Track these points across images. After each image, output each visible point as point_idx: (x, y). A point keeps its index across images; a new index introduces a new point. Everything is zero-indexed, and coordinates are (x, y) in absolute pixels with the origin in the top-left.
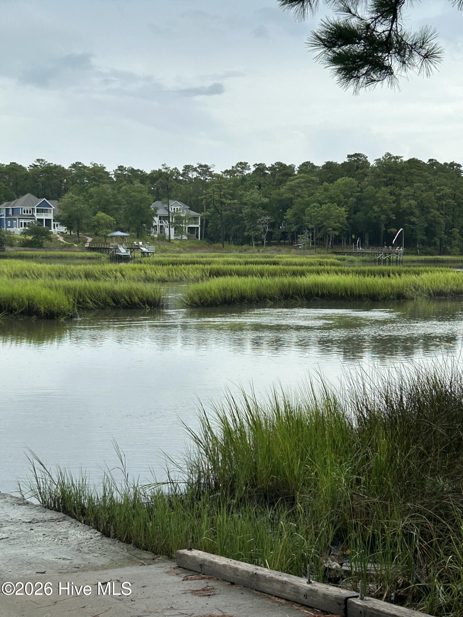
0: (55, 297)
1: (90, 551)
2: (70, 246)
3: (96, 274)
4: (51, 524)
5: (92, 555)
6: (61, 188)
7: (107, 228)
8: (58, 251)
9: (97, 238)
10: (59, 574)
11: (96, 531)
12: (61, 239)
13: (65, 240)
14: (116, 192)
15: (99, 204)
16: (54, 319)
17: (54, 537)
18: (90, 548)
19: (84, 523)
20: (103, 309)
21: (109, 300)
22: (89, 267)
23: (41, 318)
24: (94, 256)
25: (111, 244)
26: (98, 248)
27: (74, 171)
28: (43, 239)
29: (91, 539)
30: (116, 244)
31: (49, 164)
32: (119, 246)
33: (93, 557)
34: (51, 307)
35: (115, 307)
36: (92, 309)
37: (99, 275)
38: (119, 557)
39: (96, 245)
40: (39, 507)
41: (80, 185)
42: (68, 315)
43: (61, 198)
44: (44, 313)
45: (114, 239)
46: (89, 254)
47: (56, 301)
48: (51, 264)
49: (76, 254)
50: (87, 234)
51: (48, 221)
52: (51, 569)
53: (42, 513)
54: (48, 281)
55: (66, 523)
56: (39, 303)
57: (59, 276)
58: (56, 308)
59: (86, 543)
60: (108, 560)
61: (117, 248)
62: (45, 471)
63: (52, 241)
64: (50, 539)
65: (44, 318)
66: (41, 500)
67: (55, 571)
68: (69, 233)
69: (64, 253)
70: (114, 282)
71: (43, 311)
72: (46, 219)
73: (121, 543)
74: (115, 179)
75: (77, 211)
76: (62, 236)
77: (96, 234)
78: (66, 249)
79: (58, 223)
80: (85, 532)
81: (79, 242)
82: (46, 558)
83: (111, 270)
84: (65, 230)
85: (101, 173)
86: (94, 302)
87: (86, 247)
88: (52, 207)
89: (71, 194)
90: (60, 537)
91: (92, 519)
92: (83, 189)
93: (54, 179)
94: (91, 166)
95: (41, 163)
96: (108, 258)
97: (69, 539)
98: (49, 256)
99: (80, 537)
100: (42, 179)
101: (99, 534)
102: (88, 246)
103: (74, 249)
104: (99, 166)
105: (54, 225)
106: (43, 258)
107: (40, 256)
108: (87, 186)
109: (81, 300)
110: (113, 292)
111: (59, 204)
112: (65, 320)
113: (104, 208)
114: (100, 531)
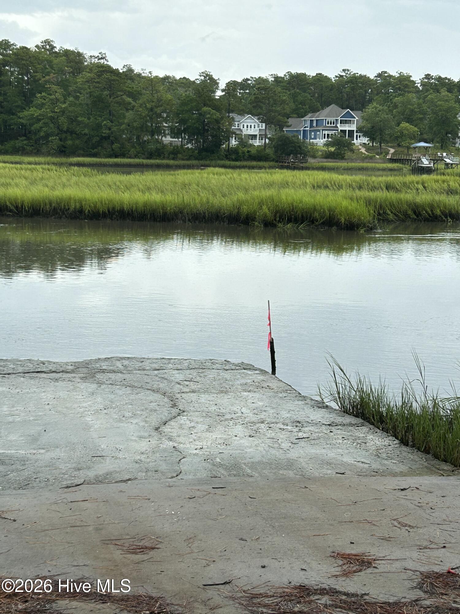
0: (356, 208)
1: (389, 458)
2: (371, 158)
3: (397, 186)
4: (350, 428)
5: (391, 461)
6: (365, 98)
7: (411, 139)
8: (359, 163)
9: (400, 149)
10: (358, 476)
11: (394, 439)
12: (363, 150)
13: (366, 152)
14: (421, 101)
15: (403, 114)
16: (354, 230)
17: (353, 441)
18: (388, 455)
19: (382, 430)
20: (403, 221)
21: (410, 212)
22: (391, 179)
23: (341, 229)
24: (396, 168)
25: (414, 155)
26: (400, 159)
27: (379, 80)
28: (345, 150)
29: (389, 446)
30: (419, 155)
31: (355, 74)
32: (421, 157)
33: (391, 464)
34: (351, 218)
35: (415, 219)
36: (392, 221)
37: (401, 187)
38: (417, 466)
39: (398, 156)
40: (337, 412)
41: (385, 94)
42: (368, 227)
43: (365, 108)
44: (344, 224)
45: (417, 151)
46: (390, 165)
47: (356, 212)
48: (352, 175)
49: (377, 165)
50: (389, 144)
51: (351, 132)
52: (350, 470)
53: (340, 418)
54: (350, 192)
55: (365, 429)
56: (340, 214)
57: (360, 188)
58: (356, 219)
59: (384, 449)
60: (407, 468)
61: (419, 159)
62: (345, 378)
63: (354, 152)
64: (349, 442)
65: (344, 229)
66: (340, 405)
67: (354, 473)
68: (371, 144)
69: (365, 165)
70: (415, 194)
71: (343, 221)
72: (348, 130)
73: (419, 453)
74: (421, 88)
75: (381, 121)
76: (365, 147)
77: (399, 145)
78: (367, 160)
79: (361, 134)
80: (383, 438)
81: (381, 153)
82: (345, 460)
83: (413, 182)
84: (368, 141)
85: (407, 82)
86: (395, 214)
87: (388, 159)
88: (355, 118)
89: (375, 104)
90: (359, 441)
91: (390, 427)
92: (387, 99)
93: (359, 89)
94: (397, 75)
95: (347, 73)
96: (410, 170)
97: (367, 444)
98: (350, 167)
99: (378, 443)
100: (347, 90)
101: (397, 441)
102: (390, 157)
103: (376, 161)
104: (405, 75)
105: (357, 136)
106: (344, 169)
107: (341, 167)
108: (391, 95)
109: (381, 212)
110: (415, 204)
111: (362, 115)
112: (365, 231)
113: (408, 119)
114: (398, 439)
